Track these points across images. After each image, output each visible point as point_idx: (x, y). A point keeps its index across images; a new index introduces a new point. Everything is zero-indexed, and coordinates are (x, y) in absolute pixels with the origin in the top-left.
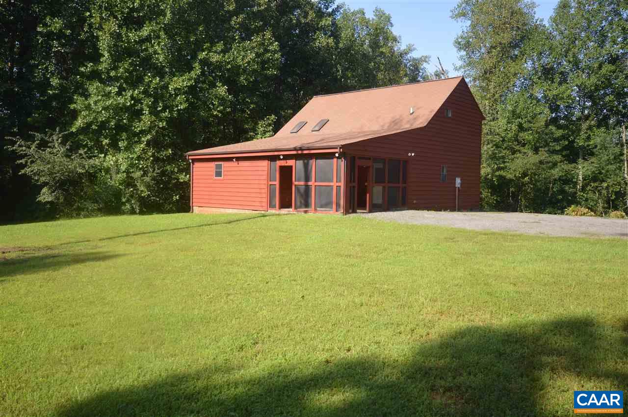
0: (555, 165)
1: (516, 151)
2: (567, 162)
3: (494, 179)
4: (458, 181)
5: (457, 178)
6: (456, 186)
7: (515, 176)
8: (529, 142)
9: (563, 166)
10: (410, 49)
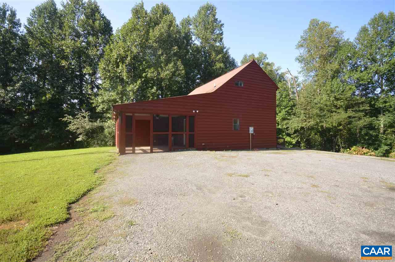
0: (360, 119)
1: (334, 111)
2: (369, 117)
3: (319, 128)
4: (251, 130)
5: (250, 128)
6: (250, 133)
7: (332, 126)
8: (341, 106)
9: (366, 119)
10: (279, 68)
